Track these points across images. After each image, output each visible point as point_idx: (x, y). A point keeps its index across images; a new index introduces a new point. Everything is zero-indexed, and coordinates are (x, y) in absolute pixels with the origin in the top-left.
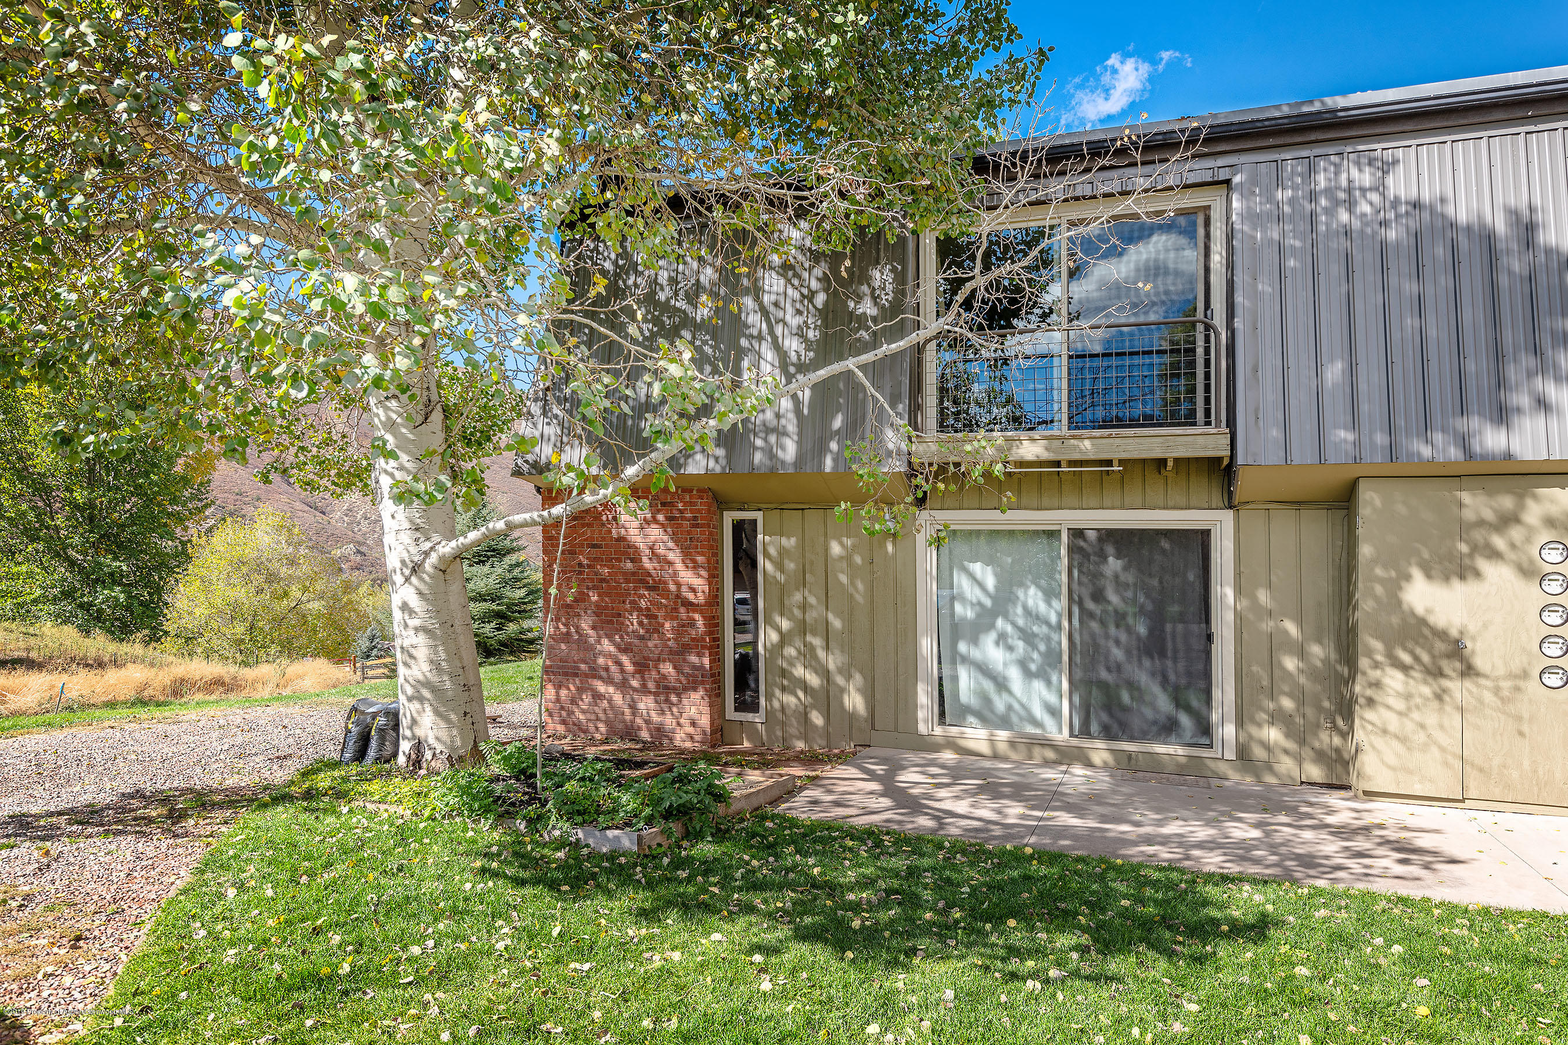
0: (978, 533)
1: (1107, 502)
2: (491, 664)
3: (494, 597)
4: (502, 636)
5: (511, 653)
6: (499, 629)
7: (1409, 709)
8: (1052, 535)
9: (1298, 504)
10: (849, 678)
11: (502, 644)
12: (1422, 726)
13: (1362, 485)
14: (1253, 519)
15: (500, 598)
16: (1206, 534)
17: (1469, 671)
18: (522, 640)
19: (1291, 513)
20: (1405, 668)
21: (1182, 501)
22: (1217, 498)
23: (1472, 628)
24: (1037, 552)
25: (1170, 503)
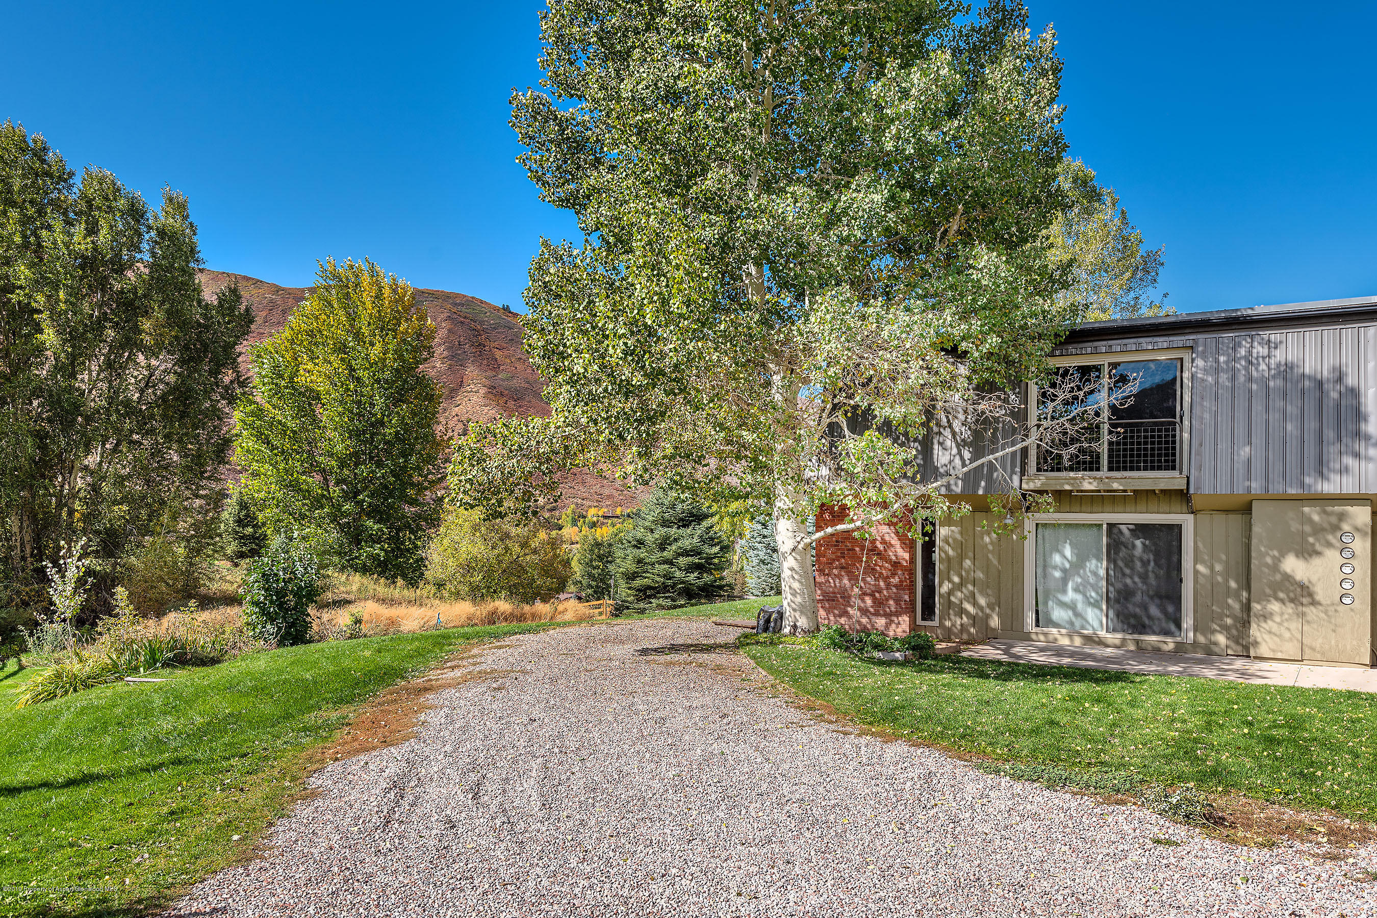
0: (1059, 525)
1: (1128, 509)
2: (692, 605)
3: (696, 552)
4: (700, 583)
5: (706, 597)
6: (699, 578)
7: (1282, 621)
8: (1100, 526)
9: (1227, 511)
10: (993, 610)
11: (700, 588)
12: (1288, 629)
13: (1254, 504)
14: (1203, 518)
15: (699, 554)
16: (1179, 527)
17: (1314, 603)
18: (714, 586)
19: (1223, 516)
20: (1282, 601)
21: (1167, 509)
22: (1185, 509)
23: (1314, 579)
24: (1087, 537)
25: (1161, 510)
